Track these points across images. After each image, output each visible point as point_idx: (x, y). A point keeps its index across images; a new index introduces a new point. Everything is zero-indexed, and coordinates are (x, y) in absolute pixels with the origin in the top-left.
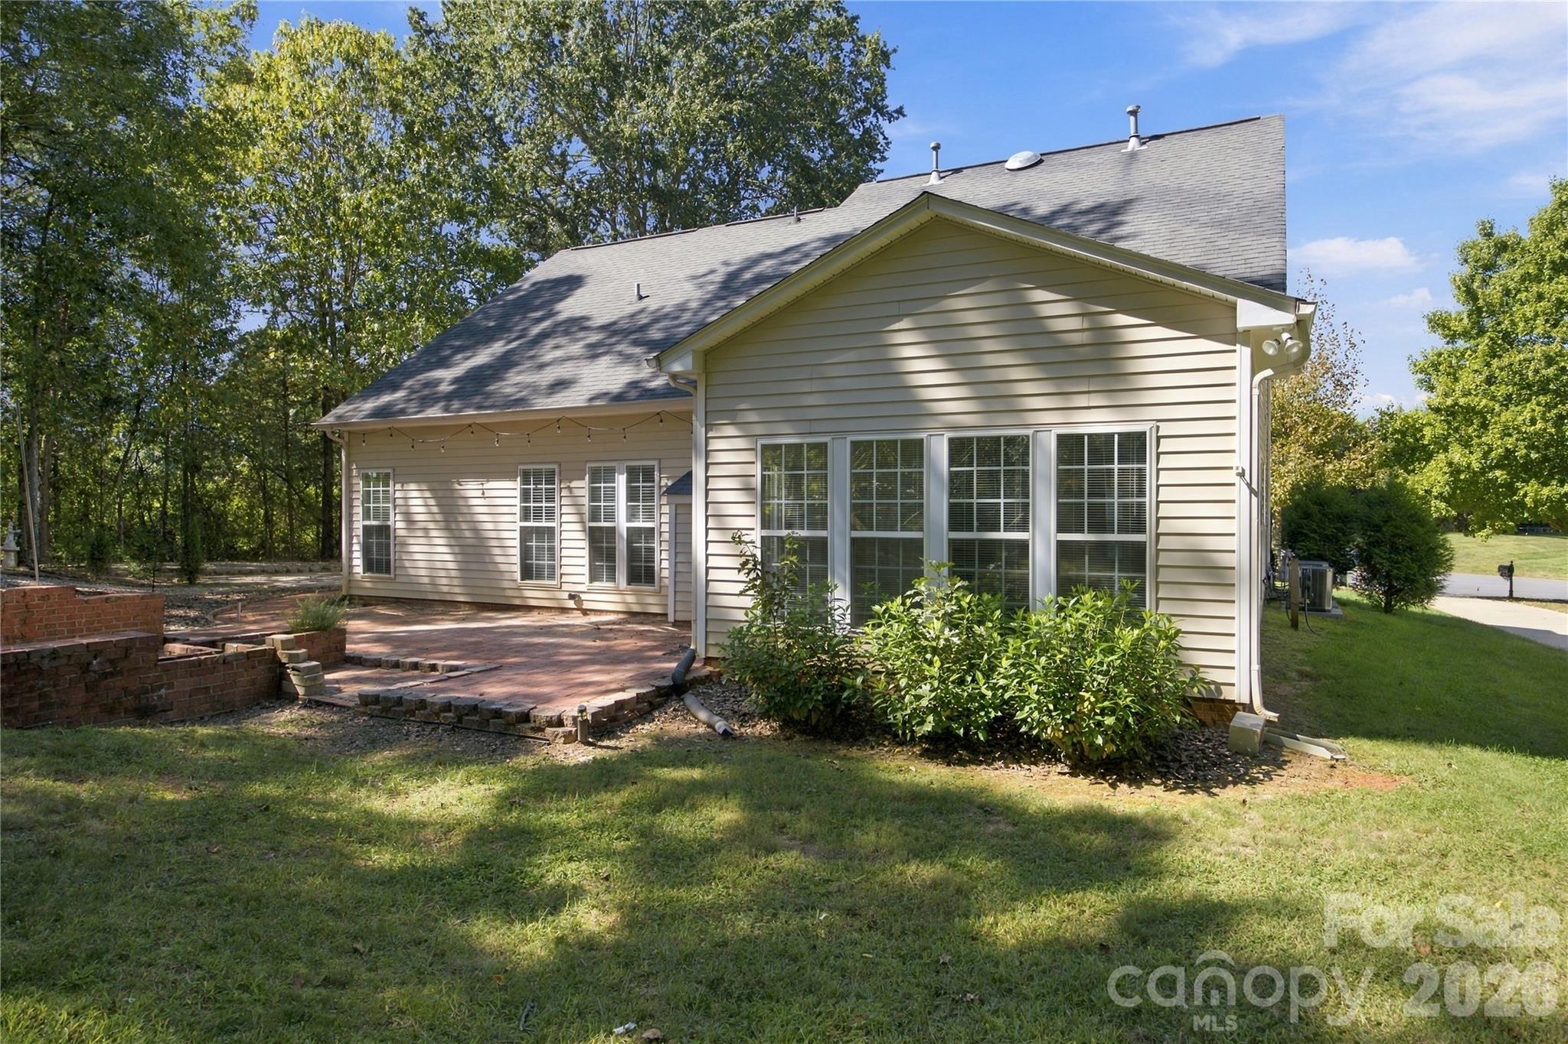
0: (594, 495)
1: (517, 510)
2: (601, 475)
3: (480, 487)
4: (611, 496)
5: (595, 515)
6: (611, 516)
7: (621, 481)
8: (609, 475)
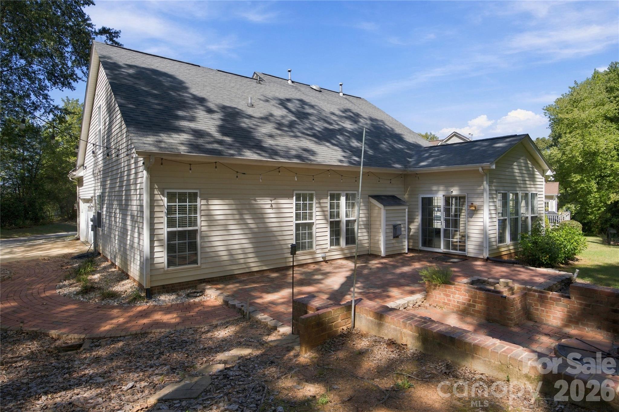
0: (332, 206)
1: (294, 215)
2: (335, 197)
3: (270, 202)
4: (338, 206)
5: (332, 216)
6: (338, 215)
7: (343, 200)
8: (337, 197)
